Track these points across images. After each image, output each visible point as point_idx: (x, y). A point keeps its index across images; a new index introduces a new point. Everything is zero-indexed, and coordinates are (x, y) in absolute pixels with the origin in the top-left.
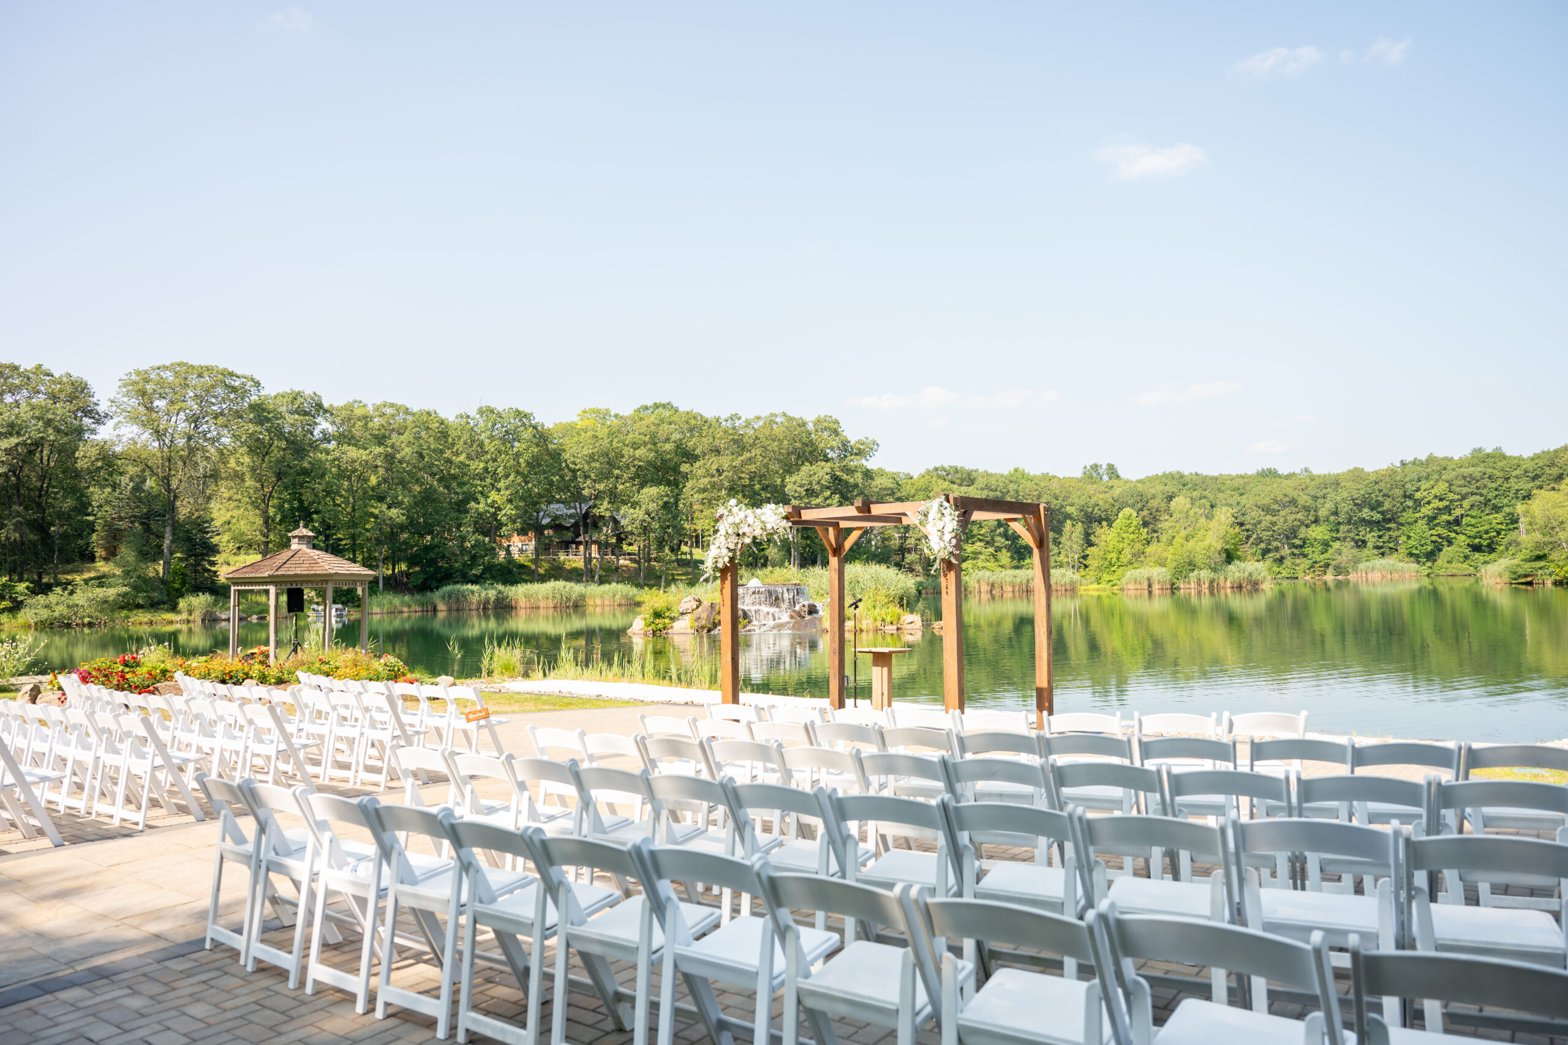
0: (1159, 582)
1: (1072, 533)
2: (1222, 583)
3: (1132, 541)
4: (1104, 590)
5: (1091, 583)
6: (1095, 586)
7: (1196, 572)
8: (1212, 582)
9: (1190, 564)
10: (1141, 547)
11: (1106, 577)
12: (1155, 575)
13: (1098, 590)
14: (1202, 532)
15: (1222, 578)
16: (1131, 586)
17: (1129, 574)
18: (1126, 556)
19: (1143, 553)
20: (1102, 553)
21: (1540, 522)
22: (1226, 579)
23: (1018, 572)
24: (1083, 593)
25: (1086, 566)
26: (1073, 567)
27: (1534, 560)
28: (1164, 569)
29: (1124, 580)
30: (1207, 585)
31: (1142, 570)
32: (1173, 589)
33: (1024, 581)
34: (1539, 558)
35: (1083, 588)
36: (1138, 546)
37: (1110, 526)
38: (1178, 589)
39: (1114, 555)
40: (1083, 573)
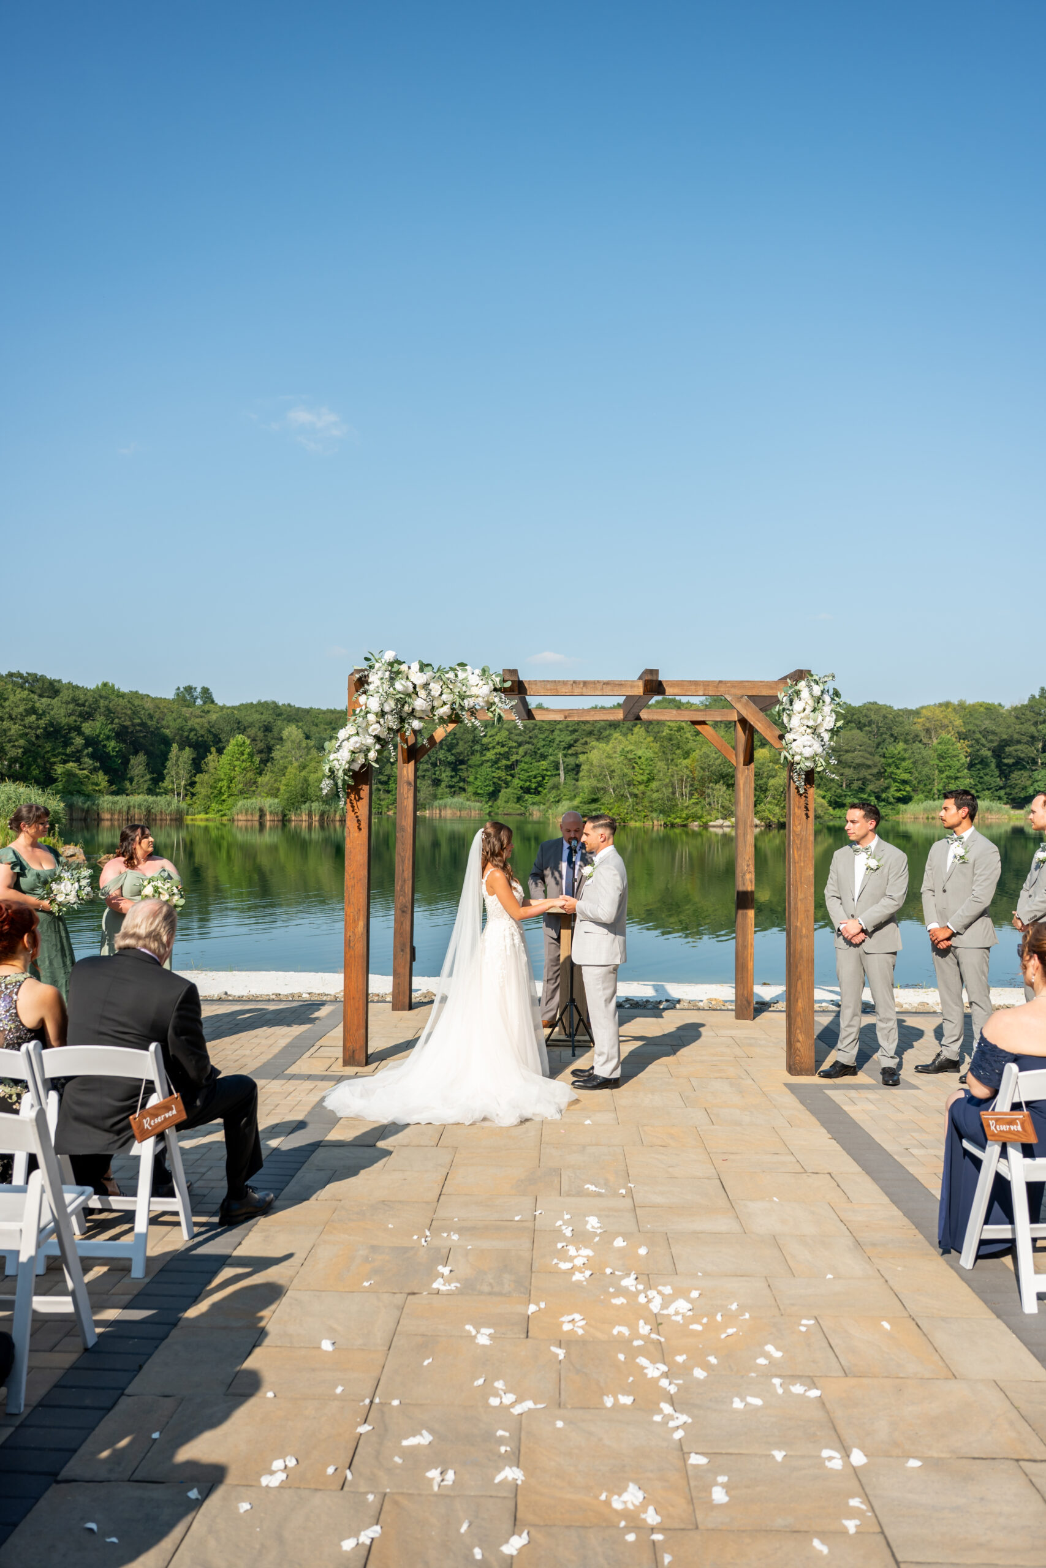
0: (271, 813)
1: (179, 759)
2: (332, 816)
3: (244, 769)
4: (213, 820)
5: (199, 813)
6: (203, 816)
7: (307, 804)
8: (322, 815)
9: (302, 796)
10: (252, 777)
11: (215, 806)
12: (267, 805)
13: (207, 820)
14: (313, 764)
15: (332, 810)
16: (240, 817)
17: (240, 804)
18: (237, 787)
19: (255, 782)
20: (212, 781)
21: (596, 771)
22: (335, 811)
23: (118, 798)
24: (189, 822)
25: (193, 795)
26: (179, 794)
27: (590, 803)
28: (276, 800)
29: (234, 810)
30: (317, 818)
31: (254, 800)
32: (284, 821)
33: (125, 809)
34: (594, 801)
35: (189, 817)
36: (250, 775)
37: (220, 751)
38: (290, 821)
39: (225, 783)
40: (190, 802)
